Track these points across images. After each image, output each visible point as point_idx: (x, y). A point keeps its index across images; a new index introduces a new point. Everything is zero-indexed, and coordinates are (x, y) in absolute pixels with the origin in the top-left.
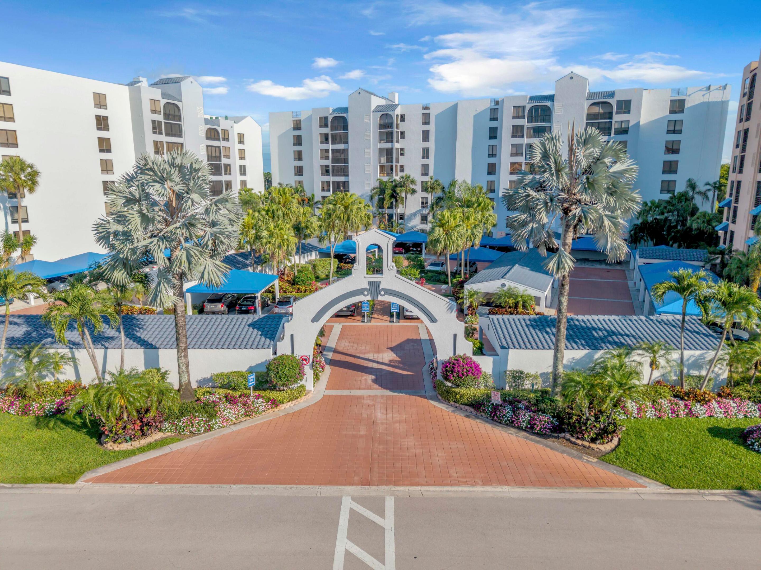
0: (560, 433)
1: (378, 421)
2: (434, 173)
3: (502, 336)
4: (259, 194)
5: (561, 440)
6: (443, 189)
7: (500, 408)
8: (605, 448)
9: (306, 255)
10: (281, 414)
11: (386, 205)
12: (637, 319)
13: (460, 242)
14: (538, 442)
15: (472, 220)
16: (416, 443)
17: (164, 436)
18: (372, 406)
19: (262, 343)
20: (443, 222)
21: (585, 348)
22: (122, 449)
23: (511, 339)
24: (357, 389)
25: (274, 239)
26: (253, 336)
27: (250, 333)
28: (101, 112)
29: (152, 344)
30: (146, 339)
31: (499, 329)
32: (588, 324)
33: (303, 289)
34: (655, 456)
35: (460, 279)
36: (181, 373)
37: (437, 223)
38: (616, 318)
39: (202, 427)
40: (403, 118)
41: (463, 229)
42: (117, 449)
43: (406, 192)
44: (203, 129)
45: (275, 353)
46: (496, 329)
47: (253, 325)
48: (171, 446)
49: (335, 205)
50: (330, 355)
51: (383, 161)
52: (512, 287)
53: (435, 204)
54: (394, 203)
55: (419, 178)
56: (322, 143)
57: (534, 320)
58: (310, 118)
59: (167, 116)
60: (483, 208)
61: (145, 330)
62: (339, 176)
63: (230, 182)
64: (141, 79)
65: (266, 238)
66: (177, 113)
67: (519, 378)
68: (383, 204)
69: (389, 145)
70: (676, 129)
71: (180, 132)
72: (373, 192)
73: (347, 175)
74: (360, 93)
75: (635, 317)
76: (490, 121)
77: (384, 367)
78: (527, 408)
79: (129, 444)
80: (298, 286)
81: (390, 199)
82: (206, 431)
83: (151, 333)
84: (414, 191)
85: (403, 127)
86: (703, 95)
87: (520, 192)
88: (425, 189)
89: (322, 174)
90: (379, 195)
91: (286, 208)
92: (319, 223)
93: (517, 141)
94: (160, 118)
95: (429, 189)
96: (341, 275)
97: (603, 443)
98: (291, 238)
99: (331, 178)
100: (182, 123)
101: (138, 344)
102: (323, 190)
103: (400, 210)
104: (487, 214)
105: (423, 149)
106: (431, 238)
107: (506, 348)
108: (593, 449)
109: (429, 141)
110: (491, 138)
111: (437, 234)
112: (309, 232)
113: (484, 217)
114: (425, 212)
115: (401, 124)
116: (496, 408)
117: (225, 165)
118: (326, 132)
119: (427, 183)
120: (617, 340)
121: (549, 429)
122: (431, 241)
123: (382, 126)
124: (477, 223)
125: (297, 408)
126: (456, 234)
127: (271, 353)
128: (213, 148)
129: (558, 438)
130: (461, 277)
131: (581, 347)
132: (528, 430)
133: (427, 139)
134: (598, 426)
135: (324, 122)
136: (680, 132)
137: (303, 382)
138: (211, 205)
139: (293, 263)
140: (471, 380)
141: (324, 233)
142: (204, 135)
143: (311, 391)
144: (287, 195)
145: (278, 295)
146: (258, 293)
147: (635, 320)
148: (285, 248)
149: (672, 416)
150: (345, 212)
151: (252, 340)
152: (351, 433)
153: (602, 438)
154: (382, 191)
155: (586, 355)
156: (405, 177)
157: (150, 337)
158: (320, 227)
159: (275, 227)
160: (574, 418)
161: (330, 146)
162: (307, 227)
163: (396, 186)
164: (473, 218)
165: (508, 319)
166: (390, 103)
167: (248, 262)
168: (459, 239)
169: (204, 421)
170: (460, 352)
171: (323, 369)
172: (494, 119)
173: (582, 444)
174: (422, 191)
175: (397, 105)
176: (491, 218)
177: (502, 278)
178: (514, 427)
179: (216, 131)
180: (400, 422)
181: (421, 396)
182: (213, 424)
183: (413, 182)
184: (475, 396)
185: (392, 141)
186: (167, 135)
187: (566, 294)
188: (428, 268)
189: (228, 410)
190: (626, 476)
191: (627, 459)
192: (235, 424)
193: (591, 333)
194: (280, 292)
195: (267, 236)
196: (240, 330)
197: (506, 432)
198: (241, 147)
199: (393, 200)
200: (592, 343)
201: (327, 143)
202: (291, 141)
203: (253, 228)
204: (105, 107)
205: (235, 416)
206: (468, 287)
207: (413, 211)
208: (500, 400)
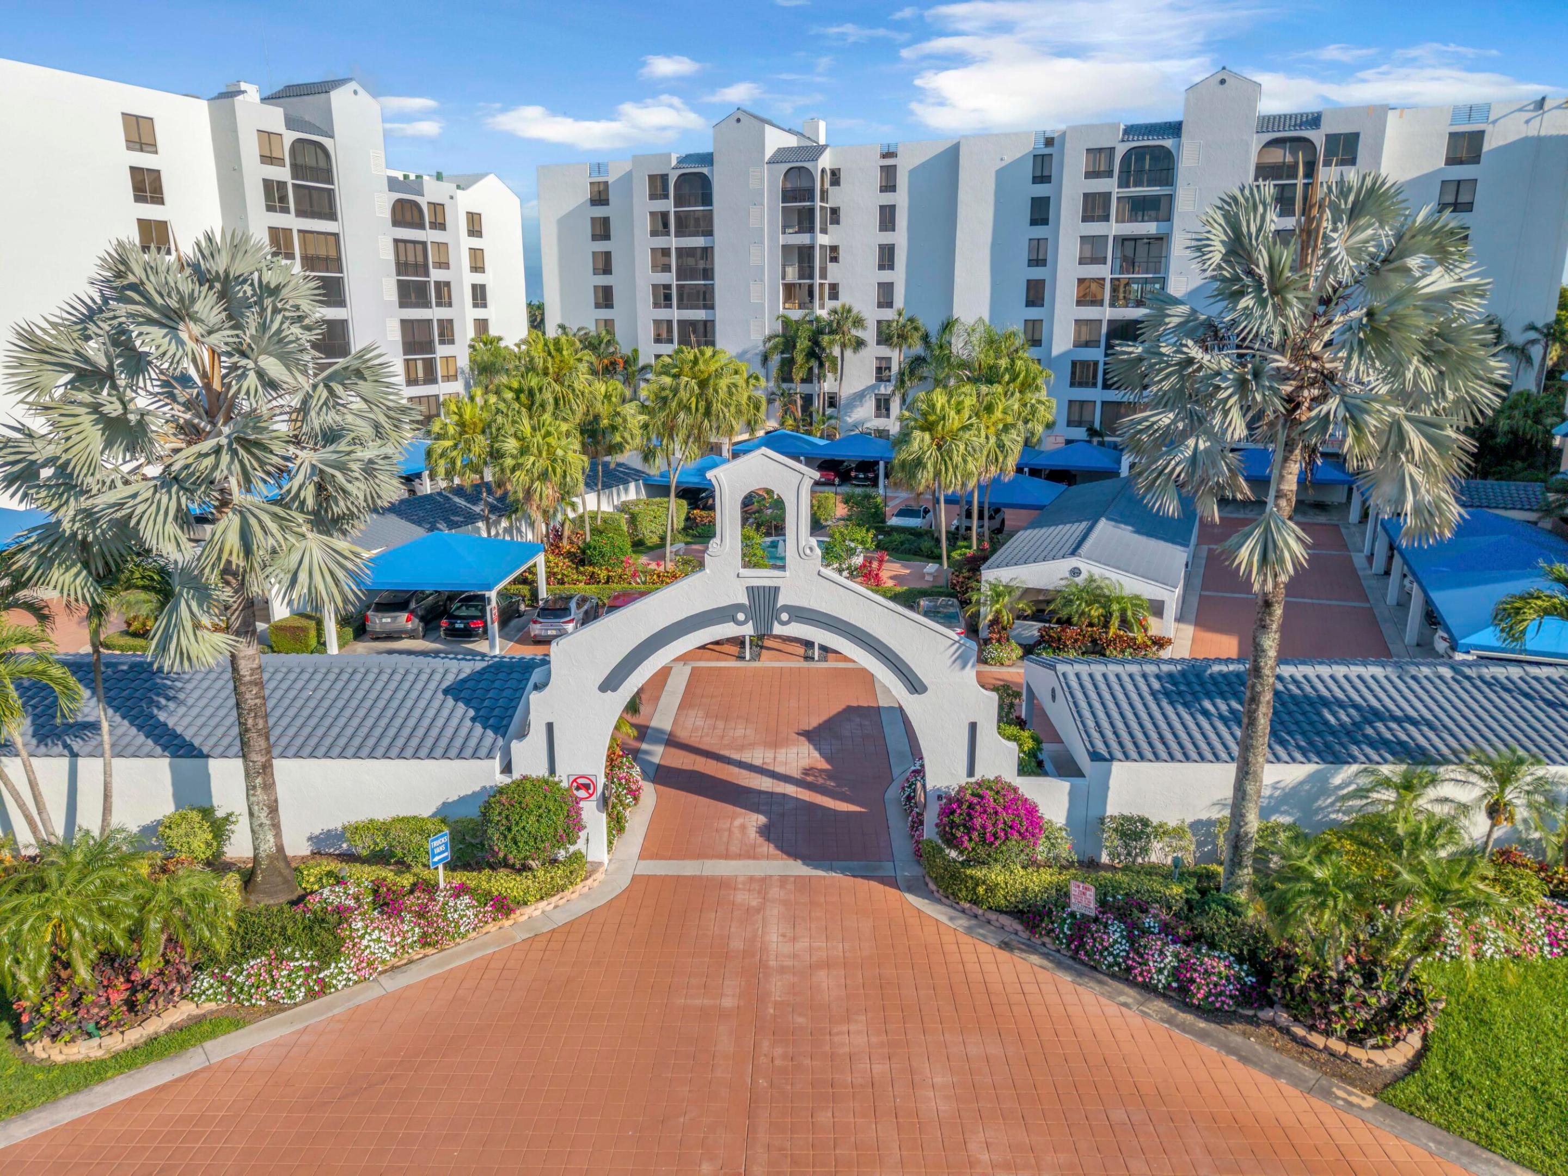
0: (1261, 1007)
1: (772, 963)
2: (906, 302)
3: (1091, 723)
4: (516, 349)
5: (1263, 1030)
6: (925, 338)
7: (1094, 927)
8: (1390, 1061)
9: (614, 490)
10: (520, 936)
11: (798, 374)
12: (1431, 676)
13: (971, 466)
14: (1203, 1036)
15: (998, 414)
16: (874, 1040)
17: (196, 1012)
18: (758, 910)
19: (473, 742)
20: (932, 418)
21: (1309, 761)
22: (72, 1058)
23: (1115, 733)
24: (720, 857)
25: (532, 459)
26: (454, 722)
27: (445, 712)
28: (144, 160)
29: (192, 745)
30: (179, 730)
31: (1083, 704)
32: (1308, 689)
33: (603, 575)
34: (1535, 1089)
35: (969, 552)
36: (256, 828)
37: (916, 420)
38: (1378, 671)
39: (299, 987)
40: (836, 177)
41: (979, 436)
42: (59, 1058)
43: (843, 346)
44: (384, 202)
45: (507, 769)
46: (1075, 703)
47: (457, 691)
48: (208, 1045)
49: (677, 376)
50: (657, 753)
51: (792, 274)
52: (1096, 577)
53: (907, 372)
54: (816, 371)
55: (871, 314)
56: (654, 233)
57: (1170, 675)
58: (627, 178)
59: (297, 171)
60: (1023, 384)
61: (182, 703)
62: (692, 308)
63: (450, 322)
64: (243, 86)
65: (513, 457)
66: (322, 164)
67: (1137, 836)
68: (791, 372)
69: (804, 239)
70: (1460, 200)
71: (331, 208)
72: (769, 345)
73: (712, 307)
74: (738, 120)
75: (1426, 670)
76: (1034, 183)
77: (790, 790)
78: (1166, 928)
79: (95, 1042)
80: (591, 569)
81: (807, 361)
82: (312, 995)
83: (195, 711)
84: (860, 344)
85: (836, 197)
86: (1527, 122)
87: (1163, 350)
88: (885, 338)
89: (656, 305)
90: (782, 353)
91: (562, 384)
92: (643, 418)
93: (1095, 228)
94: (283, 174)
95: (895, 339)
96: (694, 536)
97: (1384, 1047)
98: (571, 456)
99: (675, 314)
100: (336, 187)
101: (156, 742)
102: (658, 340)
103: (828, 385)
104: (1032, 398)
105: (882, 248)
106: (903, 456)
107: (1105, 760)
108: (1357, 1062)
109: (894, 230)
110: (1034, 222)
111: (915, 445)
112: (618, 439)
113: (1025, 405)
114: (885, 389)
115: (832, 191)
116: (1081, 926)
117: (437, 284)
118: (663, 209)
119: (889, 323)
120: (1388, 735)
121: (1231, 997)
122: (903, 464)
123: (787, 196)
124: (1010, 420)
125: (561, 918)
126: (962, 447)
127: (498, 769)
128: (410, 246)
129: (1254, 1021)
130: (969, 547)
131: (1298, 756)
132: (1172, 994)
133: (890, 225)
134: (1374, 1000)
135: (658, 185)
136: (1469, 207)
137: (580, 845)
138: (315, 387)
139: (581, 510)
140: (1016, 850)
141: (654, 441)
142: (387, 214)
143: (600, 864)
144: (565, 353)
145: (543, 593)
146: (490, 590)
147: (1426, 677)
148: (557, 479)
149: (1552, 953)
150: (701, 395)
151: (449, 732)
152: (698, 1002)
153: (1382, 1032)
154: (788, 343)
155: (1311, 778)
156: (840, 310)
157: (189, 725)
158: (645, 426)
159: (534, 429)
160: (1305, 972)
161: (673, 242)
162: (614, 428)
163: (820, 332)
164: (1001, 407)
165: (1104, 676)
166: (808, 143)
167: (477, 509)
168: (969, 459)
169: (306, 969)
170: (985, 771)
171: (636, 799)
172: (1041, 178)
173: (1326, 1047)
174: (879, 343)
175: (824, 147)
176: (1042, 408)
177: (1073, 553)
178: (1133, 984)
179: (416, 205)
180: (827, 965)
181: (883, 881)
182: (332, 976)
183: (858, 322)
184: (1026, 889)
185: (811, 230)
186: (300, 213)
187: (1274, 626)
188: (894, 521)
189: (376, 934)
190: (1465, 1160)
191: (1457, 1101)
192: (393, 968)
193: (1319, 714)
194: (548, 583)
195: (515, 452)
196: (422, 704)
197: (1111, 998)
198: (475, 243)
199: (814, 363)
200: (1326, 744)
201: (668, 234)
202: (587, 229)
203: (483, 432)
204: (153, 149)
205: (392, 950)
206: (990, 575)
207: (858, 387)
208: (1092, 906)
